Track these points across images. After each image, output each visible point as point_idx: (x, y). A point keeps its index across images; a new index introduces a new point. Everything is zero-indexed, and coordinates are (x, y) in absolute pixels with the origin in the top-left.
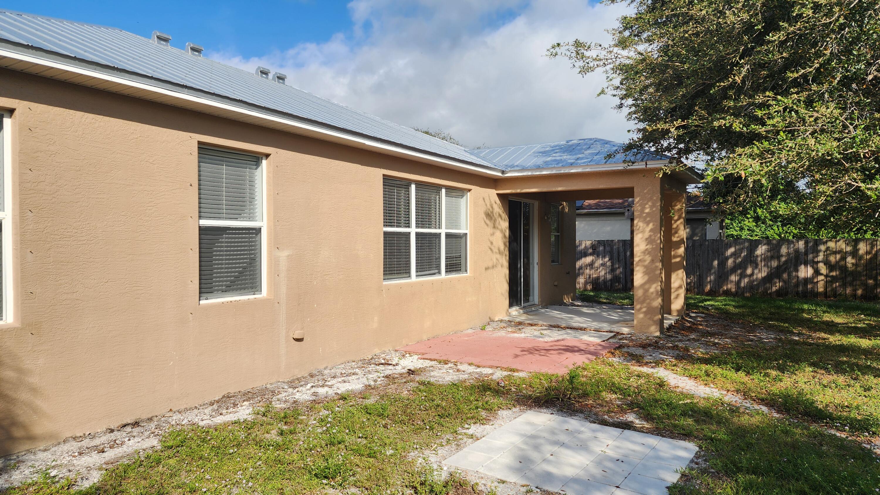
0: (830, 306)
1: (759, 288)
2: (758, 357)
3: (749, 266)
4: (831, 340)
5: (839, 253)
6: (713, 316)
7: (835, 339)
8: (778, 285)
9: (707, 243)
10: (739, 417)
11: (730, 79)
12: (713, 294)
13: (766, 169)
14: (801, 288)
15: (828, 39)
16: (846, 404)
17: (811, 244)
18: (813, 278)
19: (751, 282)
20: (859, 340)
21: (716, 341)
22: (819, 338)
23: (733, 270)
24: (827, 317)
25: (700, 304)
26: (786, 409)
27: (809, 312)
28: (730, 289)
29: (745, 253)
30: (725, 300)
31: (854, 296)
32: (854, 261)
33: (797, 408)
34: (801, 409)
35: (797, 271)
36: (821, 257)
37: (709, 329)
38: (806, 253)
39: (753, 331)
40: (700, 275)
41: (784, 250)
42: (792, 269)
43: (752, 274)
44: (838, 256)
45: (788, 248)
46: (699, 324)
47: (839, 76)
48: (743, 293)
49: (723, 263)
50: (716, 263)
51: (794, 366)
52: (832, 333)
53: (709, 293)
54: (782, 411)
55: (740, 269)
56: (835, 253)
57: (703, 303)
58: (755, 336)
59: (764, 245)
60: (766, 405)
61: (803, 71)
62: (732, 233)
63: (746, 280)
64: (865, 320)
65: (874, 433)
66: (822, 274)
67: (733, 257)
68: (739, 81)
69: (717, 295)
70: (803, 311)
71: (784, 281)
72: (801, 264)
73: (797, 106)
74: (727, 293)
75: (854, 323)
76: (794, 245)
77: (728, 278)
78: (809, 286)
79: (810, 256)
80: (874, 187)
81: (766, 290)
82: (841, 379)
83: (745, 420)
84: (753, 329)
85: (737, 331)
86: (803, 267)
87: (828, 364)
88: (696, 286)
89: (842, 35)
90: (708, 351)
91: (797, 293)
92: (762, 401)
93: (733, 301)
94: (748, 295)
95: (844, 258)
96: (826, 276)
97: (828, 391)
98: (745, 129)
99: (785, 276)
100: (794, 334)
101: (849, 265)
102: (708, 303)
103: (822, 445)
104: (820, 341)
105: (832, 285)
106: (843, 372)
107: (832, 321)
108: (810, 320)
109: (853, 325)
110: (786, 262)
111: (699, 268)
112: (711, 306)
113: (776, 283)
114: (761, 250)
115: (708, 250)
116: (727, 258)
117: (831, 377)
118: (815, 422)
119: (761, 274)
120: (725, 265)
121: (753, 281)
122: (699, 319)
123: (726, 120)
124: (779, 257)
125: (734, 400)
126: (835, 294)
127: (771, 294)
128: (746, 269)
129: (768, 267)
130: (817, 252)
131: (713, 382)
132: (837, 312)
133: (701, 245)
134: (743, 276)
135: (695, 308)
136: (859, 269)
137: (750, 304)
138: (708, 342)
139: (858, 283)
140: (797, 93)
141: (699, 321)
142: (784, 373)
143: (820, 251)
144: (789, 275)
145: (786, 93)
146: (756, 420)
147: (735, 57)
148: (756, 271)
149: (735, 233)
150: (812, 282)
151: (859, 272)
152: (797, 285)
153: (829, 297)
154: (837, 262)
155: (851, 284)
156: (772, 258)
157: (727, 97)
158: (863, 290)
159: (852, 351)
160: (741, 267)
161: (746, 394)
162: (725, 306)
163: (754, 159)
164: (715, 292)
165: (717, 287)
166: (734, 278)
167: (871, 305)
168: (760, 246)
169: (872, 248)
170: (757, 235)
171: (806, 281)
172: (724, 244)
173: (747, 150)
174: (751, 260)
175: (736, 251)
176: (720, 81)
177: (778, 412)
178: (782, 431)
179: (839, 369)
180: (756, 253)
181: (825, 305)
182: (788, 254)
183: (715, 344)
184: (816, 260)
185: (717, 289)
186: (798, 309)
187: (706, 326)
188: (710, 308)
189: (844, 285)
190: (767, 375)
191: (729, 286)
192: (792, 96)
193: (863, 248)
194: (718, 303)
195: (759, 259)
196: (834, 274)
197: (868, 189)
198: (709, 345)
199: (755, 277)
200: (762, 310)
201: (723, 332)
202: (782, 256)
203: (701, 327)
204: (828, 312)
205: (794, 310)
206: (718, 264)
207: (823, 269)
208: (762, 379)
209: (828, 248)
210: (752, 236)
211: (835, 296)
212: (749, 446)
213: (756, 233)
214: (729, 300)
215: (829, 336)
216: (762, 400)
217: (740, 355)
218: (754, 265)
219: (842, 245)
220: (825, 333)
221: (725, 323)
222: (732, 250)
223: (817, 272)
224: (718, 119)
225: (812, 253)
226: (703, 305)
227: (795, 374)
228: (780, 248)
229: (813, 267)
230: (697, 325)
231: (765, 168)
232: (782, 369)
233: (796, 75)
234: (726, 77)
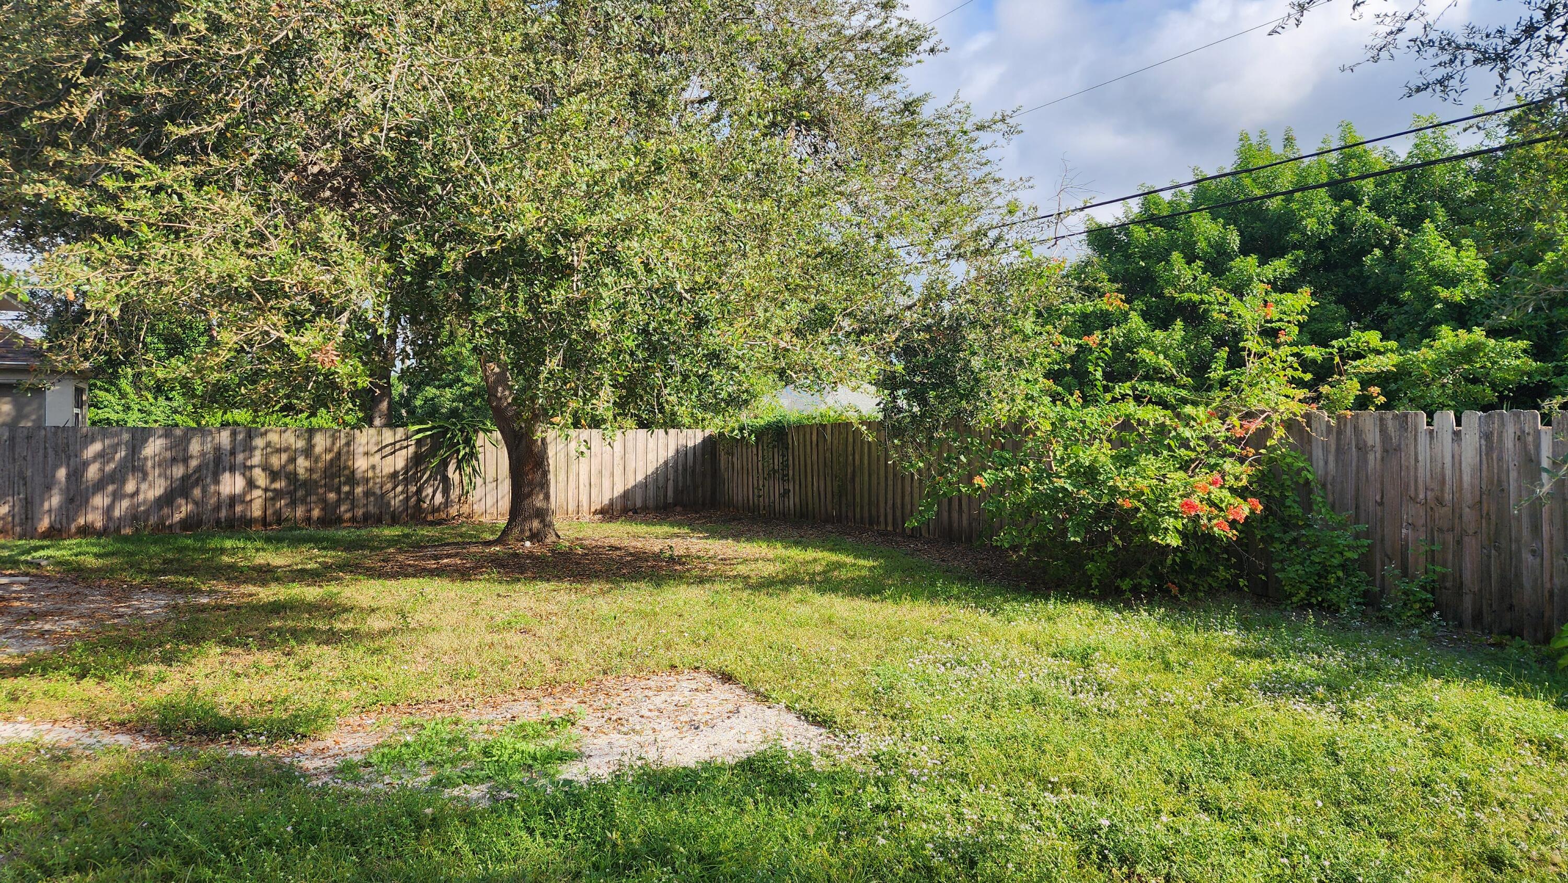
0: (268, 540)
1: (148, 516)
2: (127, 644)
3: (130, 477)
4: (261, 595)
5: (285, 451)
6: (49, 579)
7: (268, 593)
8: (184, 509)
9: (43, 432)
10: (69, 767)
11: (62, 109)
12: (55, 534)
13: (117, 290)
14: (223, 514)
15: (237, 85)
16: (269, 698)
17: (240, 437)
18: (244, 494)
19: (134, 507)
20: (305, 589)
21: (47, 627)
22: (243, 595)
23: (99, 486)
24: (261, 559)
25: (23, 558)
26: (163, 731)
27: (234, 551)
28: (93, 523)
29: (123, 453)
30: (79, 545)
31: (308, 520)
32: (307, 464)
33: (184, 724)
34: (191, 724)
35: (217, 482)
36: (257, 459)
37: (35, 606)
38: (233, 453)
39: (128, 598)
40: (26, 499)
41: (195, 447)
42: (208, 480)
43: (136, 493)
44: (284, 457)
45: (202, 444)
46: (14, 598)
47: (257, 153)
48: (118, 530)
49: (76, 474)
50: (62, 473)
51: (190, 650)
52: (264, 583)
53: (46, 535)
54: (157, 735)
55: (113, 483)
56: (279, 451)
57: (29, 553)
58: (128, 607)
59: (160, 437)
60: (129, 731)
61: (196, 128)
62: (107, 415)
63: (125, 503)
64: (319, 556)
65: (304, 736)
66: (258, 487)
67: (99, 460)
68: (82, 119)
69: (64, 535)
70: (223, 551)
71: (196, 503)
72: (224, 471)
73: (180, 186)
74: (85, 531)
75: (302, 563)
76: (213, 438)
77: (87, 502)
78: (239, 509)
79: (240, 457)
80: (303, 340)
81: (162, 520)
82: (266, 658)
83: (80, 772)
84: (128, 592)
85: (96, 601)
86: (227, 475)
87: (248, 637)
88: (17, 520)
89: (261, 85)
90: (24, 649)
91: (218, 522)
92: (122, 726)
93: (93, 545)
94: (127, 531)
95: (293, 460)
96: (266, 490)
97: (244, 683)
98: (85, 210)
99: (197, 492)
100: (199, 592)
101: (301, 471)
102: (41, 553)
103: (217, 779)
104: (245, 600)
105: (274, 505)
106: (272, 645)
107: (268, 564)
108: (232, 567)
109: (299, 567)
110: (199, 469)
111: (25, 484)
112: (48, 558)
113: (180, 506)
114: (153, 448)
115: (45, 448)
116: (86, 464)
117: (250, 657)
118: (212, 741)
119: (154, 489)
120: (82, 476)
121: (138, 506)
122: (16, 588)
123: (48, 186)
124: (186, 460)
125: (66, 736)
126: (279, 519)
127: (171, 526)
128: (123, 482)
129: (166, 478)
130: (249, 449)
131: (23, 711)
132: (277, 549)
133: (29, 438)
134: (117, 496)
135: (9, 565)
136: (315, 476)
137: (130, 547)
138: (27, 631)
139: (314, 498)
140: (185, 164)
141: (15, 592)
142: (171, 665)
143: (256, 448)
144: (204, 491)
145: (165, 160)
146: (102, 766)
147: (71, 68)
148: (144, 486)
149: (113, 417)
150: (243, 502)
151: (316, 482)
152: (218, 508)
153: (270, 525)
154: (283, 467)
155: (304, 501)
156: (174, 460)
157: (57, 144)
158: (322, 509)
159: (291, 609)
160: (116, 478)
161: (90, 722)
162: (76, 555)
163: (95, 269)
164: (60, 531)
165: (64, 521)
166: (100, 501)
167: (330, 532)
168: (151, 439)
169: (333, 443)
170: (156, 421)
171: (233, 500)
172: (79, 435)
173: (80, 249)
174: (134, 466)
175: (104, 449)
176: (41, 108)
177: (149, 739)
178: (150, 773)
179: (266, 642)
180: (144, 453)
181: (260, 538)
182: (203, 454)
183: (42, 634)
184: (249, 463)
185: (64, 524)
186: (214, 550)
187: (30, 600)
188: (44, 563)
189: (293, 504)
190: (137, 675)
191: (90, 518)
192: (177, 168)
193: (320, 442)
194: (64, 551)
195: (150, 463)
196: (277, 485)
197: (297, 343)
198: (29, 638)
199: (141, 497)
200: (150, 558)
201: (65, 607)
202: (191, 457)
203: (18, 604)
204: (264, 550)
205: (207, 551)
206: (68, 476)
207: (261, 478)
208: (128, 684)
209: (268, 444)
210: (146, 422)
211: (279, 521)
212: (79, 819)
213: (154, 417)
214: (87, 545)
215: (260, 589)
216: (122, 724)
217: (92, 649)
218: (140, 475)
219: (289, 439)
220: (255, 585)
221: (73, 589)
222: (96, 447)
223: (251, 484)
224: (34, 182)
225: (244, 451)
226: (29, 558)
227: (191, 664)
228: (189, 442)
229: (244, 475)
230: (8, 600)
231: (117, 287)
232: (167, 660)
233: (183, 132)
234: (55, 104)
